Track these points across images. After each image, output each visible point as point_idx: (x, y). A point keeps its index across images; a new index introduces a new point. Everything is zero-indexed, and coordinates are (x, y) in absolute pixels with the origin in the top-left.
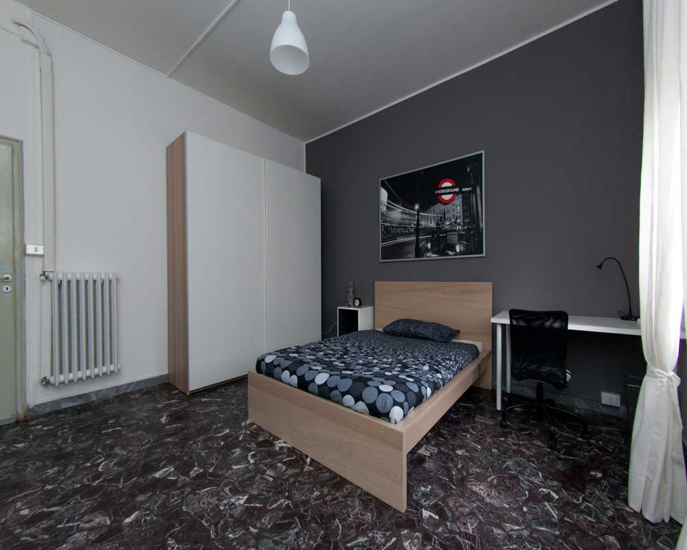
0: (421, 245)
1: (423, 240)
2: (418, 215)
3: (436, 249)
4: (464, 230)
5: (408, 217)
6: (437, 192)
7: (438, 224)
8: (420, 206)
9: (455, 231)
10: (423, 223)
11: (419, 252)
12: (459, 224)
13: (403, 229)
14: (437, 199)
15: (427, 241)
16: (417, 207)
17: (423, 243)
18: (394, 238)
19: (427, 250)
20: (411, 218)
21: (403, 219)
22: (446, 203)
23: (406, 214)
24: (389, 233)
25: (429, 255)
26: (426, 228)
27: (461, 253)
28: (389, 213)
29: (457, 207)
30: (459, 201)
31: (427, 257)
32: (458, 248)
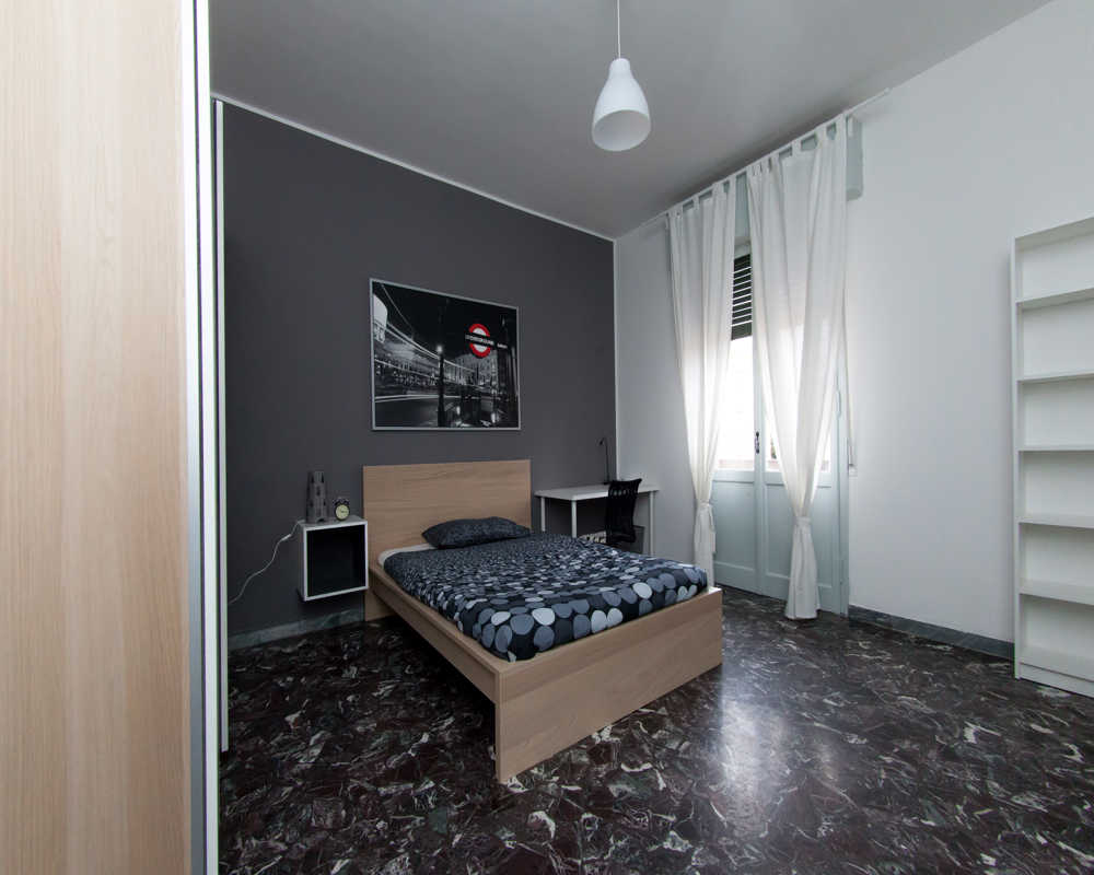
0: (447, 408)
1: (449, 401)
2: (442, 361)
3: (468, 416)
4: (499, 396)
5: (425, 361)
6: (468, 337)
7: (469, 382)
8: (445, 349)
9: (489, 395)
10: (449, 376)
11: (444, 420)
12: (494, 388)
13: (415, 378)
14: (466, 348)
15: (456, 402)
16: (440, 349)
17: (450, 405)
18: (401, 389)
19: (455, 417)
20: (430, 363)
21: (417, 362)
22: (479, 356)
23: (422, 355)
24: (393, 381)
25: (458, 423)
26: (452, 385)
27: (497, 425)
28: (392, 346)
29: (491, 366)
30: (493, 357)
31: (455, 426)
32: (494, 418)
